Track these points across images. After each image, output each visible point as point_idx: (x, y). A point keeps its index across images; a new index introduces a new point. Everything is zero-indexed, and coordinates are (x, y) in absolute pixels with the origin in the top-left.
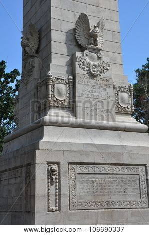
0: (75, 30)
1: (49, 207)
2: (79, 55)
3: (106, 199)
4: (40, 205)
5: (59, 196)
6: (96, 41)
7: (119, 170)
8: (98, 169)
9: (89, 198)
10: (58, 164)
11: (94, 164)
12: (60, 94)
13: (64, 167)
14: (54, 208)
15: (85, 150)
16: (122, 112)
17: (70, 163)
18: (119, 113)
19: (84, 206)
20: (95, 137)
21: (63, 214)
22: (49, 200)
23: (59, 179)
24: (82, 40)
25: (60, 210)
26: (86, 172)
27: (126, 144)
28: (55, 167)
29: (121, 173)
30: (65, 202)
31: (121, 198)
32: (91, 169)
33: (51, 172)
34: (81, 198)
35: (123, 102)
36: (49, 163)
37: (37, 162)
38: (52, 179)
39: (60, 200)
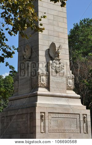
0: (49, 49)
1: (41, 131)
2: (51, 62)
3: (63, 128)
4: (38, 130)
5: (45, 126)
6: (58, 55)
7: (68, 116)
8: (60, 115)
9: (56, 128)
10: (44, 113)
11: (58, 113)
12: (43, 81)
13: (47, 114)
14: (43, 132)
15: (54, 107)
16: (69, 89)
17: (49, 113)
18: (68, 89)
19: (54, 131)
20: (58, 101)
21: (46, 134)
22: (41, 128)
23: (45, 119)
24: (52, 55)
25: (45, 132)
26: (55, 117)
27: (71, 104)
28: (43, 114)
29: (69, 117)
30: (47, 129)
31: (69, 128)
32: (57, 115)
33: (42, 116)
34: (53, 128)
35: (70, 84)
36: (41, 113)
37: (36, 112)
38: (42, 119)
39: (45, 128)
